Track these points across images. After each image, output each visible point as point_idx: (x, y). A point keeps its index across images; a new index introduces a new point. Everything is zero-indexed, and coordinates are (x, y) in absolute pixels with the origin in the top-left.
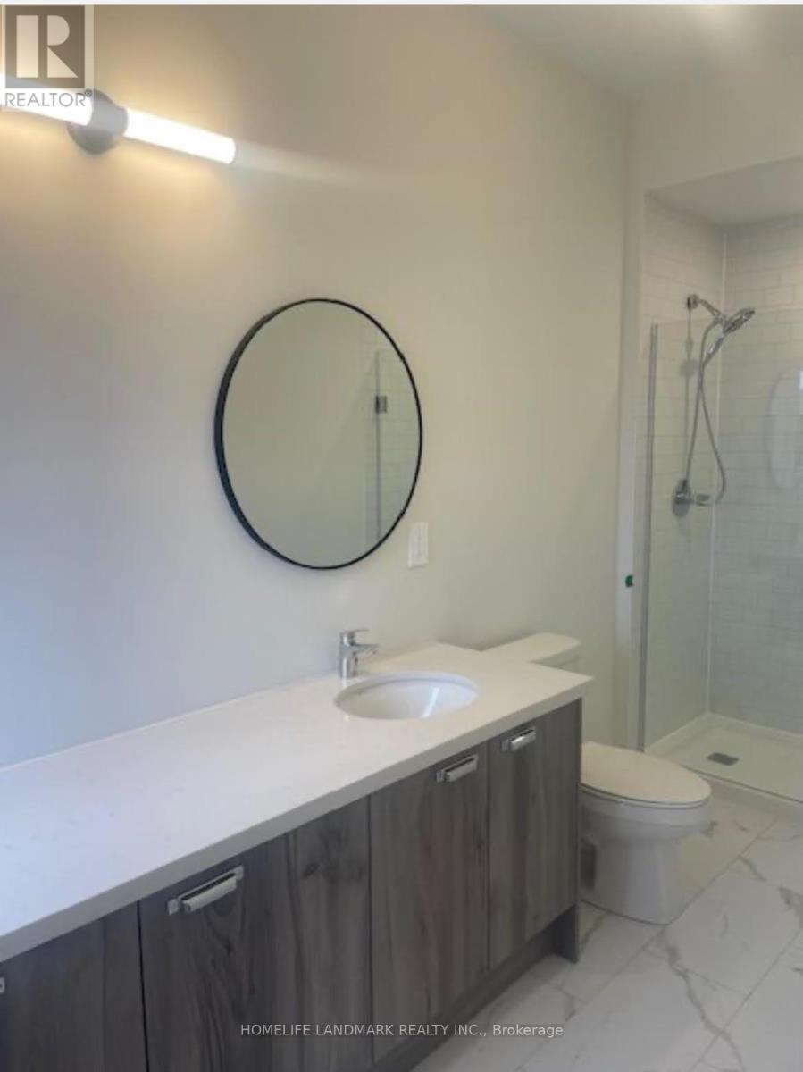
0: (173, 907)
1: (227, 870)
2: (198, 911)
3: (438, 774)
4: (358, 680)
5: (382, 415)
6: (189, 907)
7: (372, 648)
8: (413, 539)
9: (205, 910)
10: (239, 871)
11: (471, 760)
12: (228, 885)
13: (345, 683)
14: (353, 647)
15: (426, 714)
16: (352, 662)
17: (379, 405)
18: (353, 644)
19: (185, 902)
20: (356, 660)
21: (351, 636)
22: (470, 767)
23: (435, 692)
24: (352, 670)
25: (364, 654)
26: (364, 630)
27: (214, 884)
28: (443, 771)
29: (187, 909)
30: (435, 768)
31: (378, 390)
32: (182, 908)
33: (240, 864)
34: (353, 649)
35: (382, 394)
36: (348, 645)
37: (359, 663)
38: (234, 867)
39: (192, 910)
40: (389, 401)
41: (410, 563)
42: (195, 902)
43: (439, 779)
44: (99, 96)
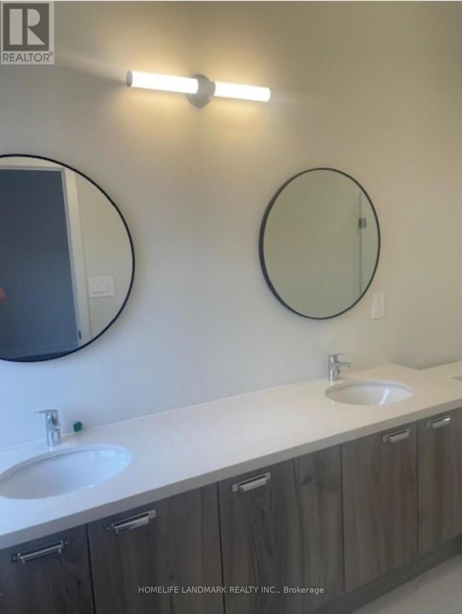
0: (235, 488)
1: (262, 474)
2: (247, 492)
3: (384, 438)
4: (340, 382)
5: (363, 230)
6: (243, 490)
7: (348, 365)
8: (375, 302)
9: (250, 492)
10: (268, 475)
11: (406, 431)
12: (262, 481)
13: (332, 384)
14: (337, 364)
15: (381, 404)
16: (336, 372)
17: (361, 223)
18: (336, 361)
19: (241, 486)
20: (339, 371)
21: (335, 357)
22: (405, 435)
23: (387, 391)
24: (336, 376)
25: (343, 367)
26: (343, 354)
27: (255, 480)
28: (387, 436)
29: (241, 490)
30: (382, 434)
31: (360, 215)
32: (239, 489)
33: (268, 472)
34: (336, 366)
35: (363, 217)
36: (333, 362)
37: (341, 373)
38: (265, 472)
39: (245, 490)
40: (367, 222)
41: (373, 316)
42: (246, 487)
43: (385, 440)
44: (201, 78)
